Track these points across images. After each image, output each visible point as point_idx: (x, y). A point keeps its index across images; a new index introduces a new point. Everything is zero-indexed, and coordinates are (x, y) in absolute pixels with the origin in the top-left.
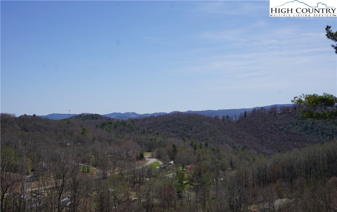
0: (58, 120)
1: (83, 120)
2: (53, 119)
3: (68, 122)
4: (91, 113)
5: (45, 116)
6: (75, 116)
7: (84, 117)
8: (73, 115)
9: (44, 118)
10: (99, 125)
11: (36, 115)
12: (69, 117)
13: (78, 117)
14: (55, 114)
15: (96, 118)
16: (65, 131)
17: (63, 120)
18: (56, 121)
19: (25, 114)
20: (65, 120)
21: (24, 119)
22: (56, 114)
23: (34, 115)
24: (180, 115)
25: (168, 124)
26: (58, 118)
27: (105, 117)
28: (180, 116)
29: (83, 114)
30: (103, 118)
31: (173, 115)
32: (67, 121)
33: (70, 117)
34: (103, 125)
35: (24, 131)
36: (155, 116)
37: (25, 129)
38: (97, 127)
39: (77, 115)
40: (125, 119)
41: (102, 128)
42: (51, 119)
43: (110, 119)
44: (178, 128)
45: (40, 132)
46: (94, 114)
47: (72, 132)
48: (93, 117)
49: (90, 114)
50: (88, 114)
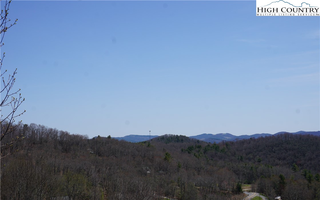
0: (137, 143)
1: (166, 143)
2: (131, 142)
3: (148, 145)
4: (176, 135)
5: (121, 138)
6: (156, 138)
7: (167, 139)
8: (154, 137)
9: (120, 140)
10: (186, 149)
11: (111, 136)
12: (149, 139)
13: (160, 139)
14: (133, 135)
15: (182, 140)
16: (145, 157)
17: (143, 142)
18: (133, 144)
19: (99, 136)
20: (145, 142)
21: (98, 140)
22: (134, 135)
23: (109, 137)
24: (288, 137)
25: (273, 148)
26: (137, 141)
27: (192, 139)
28: (288, 138)
29: (166, 135)
30: (190, 140)
31: (279, 137)
32: (147, 144)
33: (151, 138)
34: (190, 149)
35: (97, 156)
36: (256, 138)
37: (99, 153)
38: (182, 151)
39: (159, 137)
40: (217, 142)
41: (189, 153)
42: (129, 141)
43: (198, 141)
44: (286, 153)
45: (116, 157)
46: (179, 135)
47: (153, 158)
48: (178, 139)
49: (175, 135)
50: (172, 135)
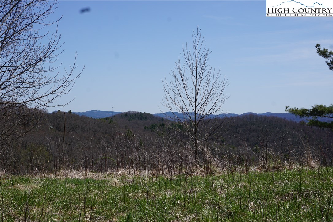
0: (98, 119)
1: (129, 120)
2: (93, 118)
3: (110, 122)
4: (140, 112)
5: (83, 113)
6: (119, 115)
7: (130, 116)
8: (117, 114)
9: (80, 115)
10: (149, 127)
11: (72, 111)
12: (111, 116)
13: (123, 116)
14: (95, 111)
15: (146, 118)
16: (106, 133)
17: (105, 119)
18: (95, 120)
19: (59, 111)
20: (107, 119)
21: (58, 115)
22: (97, 111)
23: (70, 112)
24: (253, 117)
25: (237, 129)
26: (99, 117)
27: (157, 117)
28: (253, 119)
29: (129, 112)
30: (154, 118)
31: (244, 118)
32: (109, 120)
33: (114, 115)
34: (153, 127)
35: (57, 131)
36: (221, 118)
37: (59, 128)
38: (145, 129)
39: (122, 113)
40: (182, 120)
41: (152, 131)
42: (90, 117)
43: (162, 119)
44: (249, 134)
45: (76, 132)
46: (143, 112)
47: (114, 134)
48: (142, 116)
49: (138, 112)
50: (136, 112)
